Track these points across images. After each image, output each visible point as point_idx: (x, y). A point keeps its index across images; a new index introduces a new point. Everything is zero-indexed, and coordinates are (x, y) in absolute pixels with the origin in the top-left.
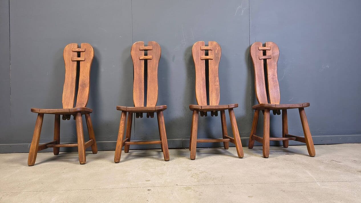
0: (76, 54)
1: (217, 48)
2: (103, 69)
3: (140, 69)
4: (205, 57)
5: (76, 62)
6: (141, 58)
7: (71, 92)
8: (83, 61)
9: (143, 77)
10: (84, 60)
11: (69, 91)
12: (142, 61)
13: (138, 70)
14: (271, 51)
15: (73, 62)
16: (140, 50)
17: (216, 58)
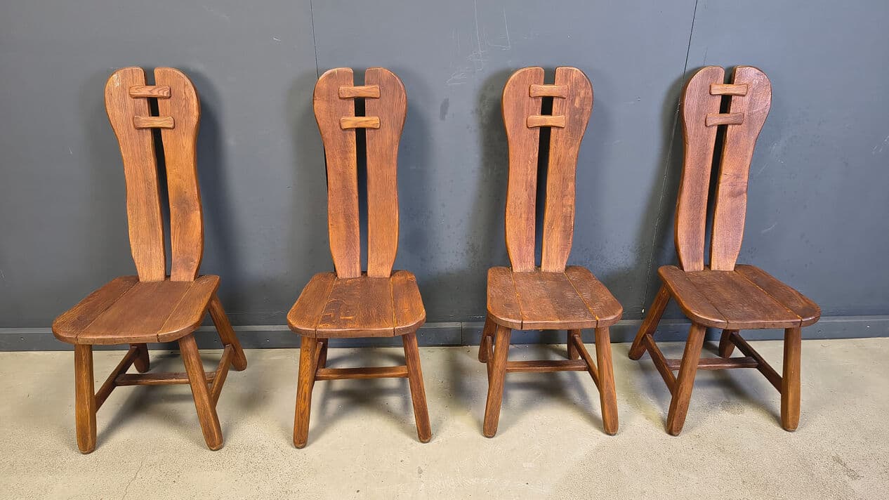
0: (144, 105)
1: (582, 93)
2: (233, 139)
3: (345, 158)
4: (542, 121)
5: (149, 132)
6: (346, 125)
7: (152, 224)
8: (170, 128)
9: (355, 183)
10: (171, 126)
11: (144, 221)
12: (348, 132)
13: (338, 161)
14: (747, 99)
15: (141, 131)
16: (340, 98)
17: (575, 124)
